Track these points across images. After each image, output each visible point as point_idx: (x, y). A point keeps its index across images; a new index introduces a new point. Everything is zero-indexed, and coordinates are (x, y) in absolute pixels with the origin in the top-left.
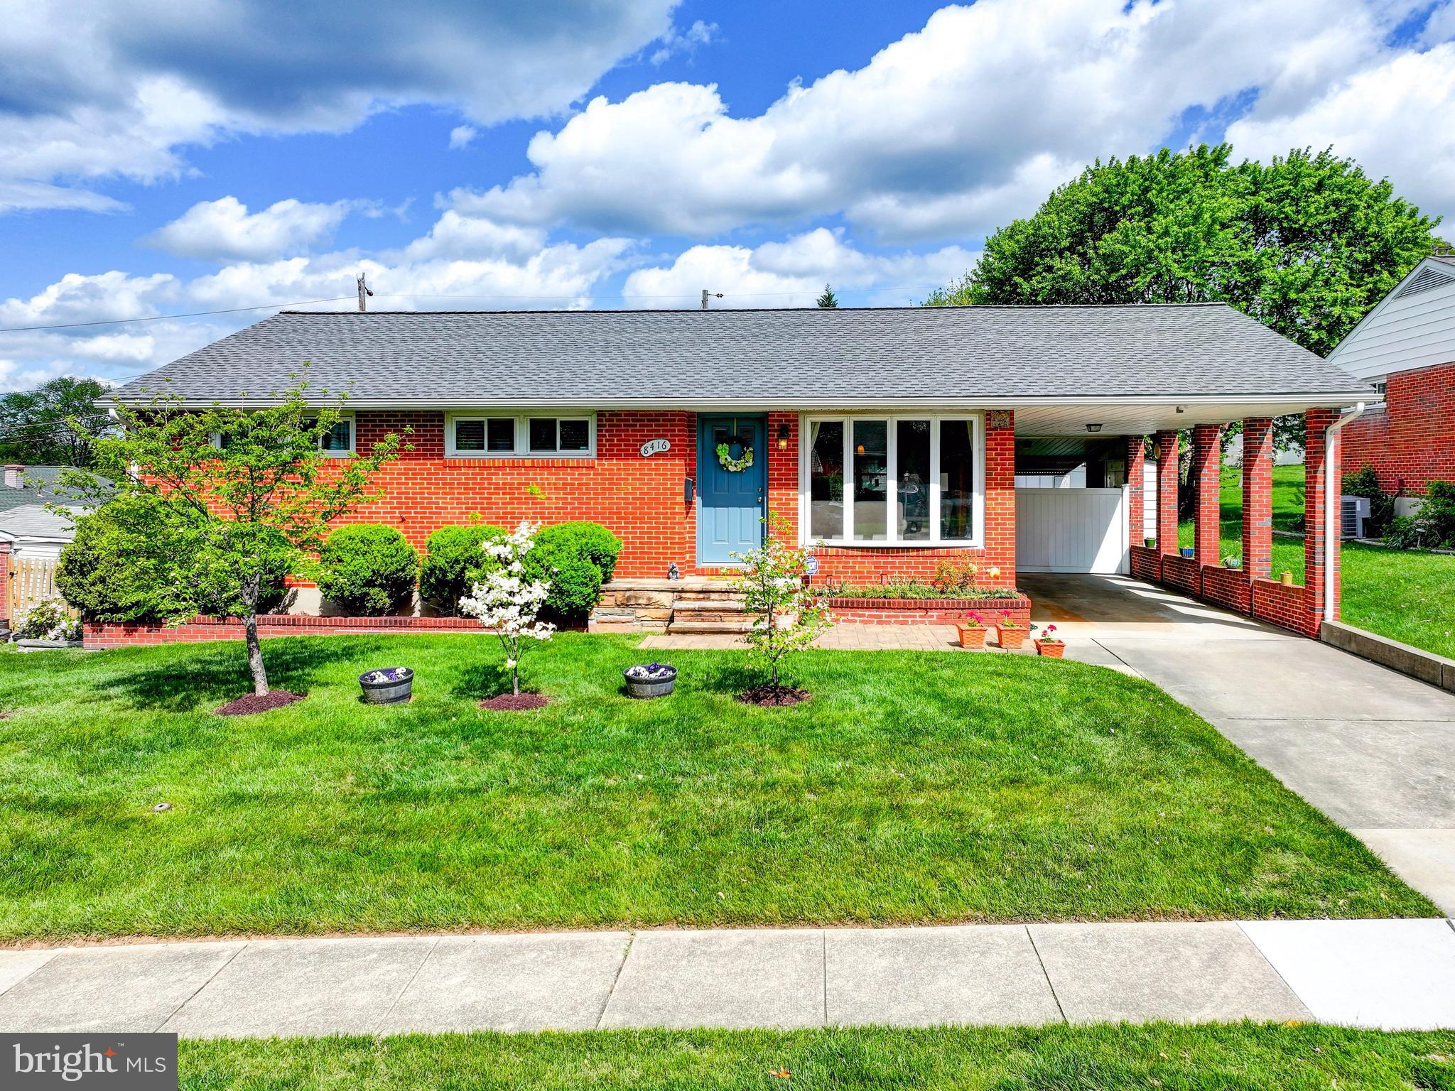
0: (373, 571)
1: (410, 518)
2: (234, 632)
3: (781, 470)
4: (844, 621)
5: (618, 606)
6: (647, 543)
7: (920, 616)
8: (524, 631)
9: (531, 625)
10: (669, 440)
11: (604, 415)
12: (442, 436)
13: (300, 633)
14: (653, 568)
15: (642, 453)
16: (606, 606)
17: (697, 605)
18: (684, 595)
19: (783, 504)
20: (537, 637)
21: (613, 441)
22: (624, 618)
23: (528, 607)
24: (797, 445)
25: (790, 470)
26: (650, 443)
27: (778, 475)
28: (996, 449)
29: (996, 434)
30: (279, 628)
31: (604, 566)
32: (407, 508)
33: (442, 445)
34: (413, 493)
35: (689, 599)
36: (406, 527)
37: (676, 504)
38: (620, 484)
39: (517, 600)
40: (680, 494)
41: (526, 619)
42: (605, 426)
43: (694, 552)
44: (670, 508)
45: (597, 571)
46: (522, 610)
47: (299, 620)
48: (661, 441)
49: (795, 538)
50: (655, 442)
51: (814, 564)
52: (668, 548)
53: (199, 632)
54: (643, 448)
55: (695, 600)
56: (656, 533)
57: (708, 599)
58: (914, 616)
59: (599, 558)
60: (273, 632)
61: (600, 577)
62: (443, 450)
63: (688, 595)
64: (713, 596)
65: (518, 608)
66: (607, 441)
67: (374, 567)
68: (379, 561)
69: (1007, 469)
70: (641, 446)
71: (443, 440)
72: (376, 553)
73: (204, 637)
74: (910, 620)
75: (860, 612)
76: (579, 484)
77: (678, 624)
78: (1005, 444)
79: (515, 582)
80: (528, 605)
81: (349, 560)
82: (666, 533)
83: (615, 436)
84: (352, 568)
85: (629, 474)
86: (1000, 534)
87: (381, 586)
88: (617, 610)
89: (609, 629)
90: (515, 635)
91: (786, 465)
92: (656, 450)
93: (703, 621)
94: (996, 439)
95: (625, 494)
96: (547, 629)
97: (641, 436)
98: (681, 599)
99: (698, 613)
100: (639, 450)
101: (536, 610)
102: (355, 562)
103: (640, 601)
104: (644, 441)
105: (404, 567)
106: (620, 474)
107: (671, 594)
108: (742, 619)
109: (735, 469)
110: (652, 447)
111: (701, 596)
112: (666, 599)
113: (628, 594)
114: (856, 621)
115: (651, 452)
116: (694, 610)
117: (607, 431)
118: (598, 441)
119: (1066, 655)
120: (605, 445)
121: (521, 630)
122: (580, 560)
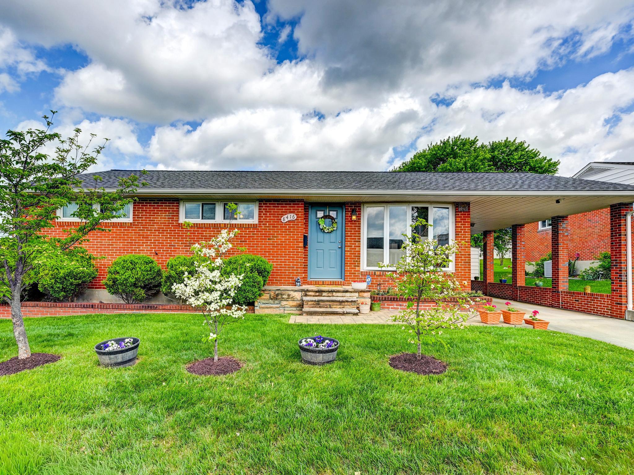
0: (136, 278)
1: (160, 253)
2: (59, 312)
3: (352, 231)
4: (392, 308)
5: (272, 299)
6: (284, 267)
7: (433, 306)
8: (223, 311)
9: (229, 306)
10: (296, 214)
11: (262, 201)
12: (178, 211)
13: (95, 312)
14: (287, 281)
15: (282, 220)
16: (264, 299)
17: (316, 298)
18: (308, 294)
19: (353, 249)
20: (234, 316)
21: (267, 214)
22: (274, 306)
23: (226, 293)
24: (360, 219)
25: (357, 231)
26: (286, 215)
27: (350, 234)
28: (461, 222)
29: (461, 215)
30: (84, 310)
31: (263, 277)
32: (158, 248)
33: (178, 216)
34: (162, 240)
35: (311, 296)
36: (158, 258)
37: (299, 247)
38: (270, 237)
39: (218, 287)
40: (301, 242)
41: (225, 302)
42: (263, 207)
43: (307, 273)
44: (296, 249)
45: (260, 279)
46: (222, 295)
47: (95, 305)
48: (292, 215)
49: (359, 266)
50: (289, 215)
51: (369, 279)
52: (294, 270)
53: (40, 311)
54: (282, 218)
55: (314, 296)
56: (288, 262)
57: (321, 296)
58: (430, 306)
59: (262, 273)
60: (81, 312)
61: (262, 283)
62: (178, 218)
63: (310, 293)
64: (324, 294)
65: (219, 293)
66: (264, 214)
67: (136, 276)
68: (140, 273)
69: (467, 232)
70: (281, 217)
71: (178, 213)
72: (138, 269)
73: (43, 314)
74: (427, 308)
75: (401, 303)
76: (249, 237)
77: (306, 309)
78: (465, 219)
79: (217, 273)
80: (226, 291)
81: (123, 273)
82: (294, 262)
83: (268, 212)
84: (124, 277)
85: (275, 232)
86: (463, 265)
87: (141, 287)
88: (271, 301)
89: (267, 311)
90: (216, 314)
91: (354, 229)
92: (289, 219)
93: (320, 307)
94: (461, 217)
95: (273, 242)
96: (241, 310)
97: (281, 212)
98: (306, 295)
99: (318, 303)
100: (280, 219)
101: (233, 294)
102: (126, 274)
103: (284, 296)
104: (283, 215)
105: (154, 277)
106: (270, 232)
107: (300, 293)
108: (342, 306)
109: (328, 231)
110: (287, 218)
111: (317, 294)
112: (298, 295)
113: (277, 292)
114: (398, 308)
115: (286, 220)
116: (315, 301)
117: (264, 209)
118: (259, 214)
119: (549, 328)
120: (263, 217)
121: (221, 311)
122: (251, 273)
